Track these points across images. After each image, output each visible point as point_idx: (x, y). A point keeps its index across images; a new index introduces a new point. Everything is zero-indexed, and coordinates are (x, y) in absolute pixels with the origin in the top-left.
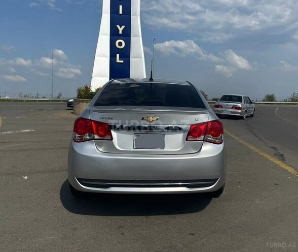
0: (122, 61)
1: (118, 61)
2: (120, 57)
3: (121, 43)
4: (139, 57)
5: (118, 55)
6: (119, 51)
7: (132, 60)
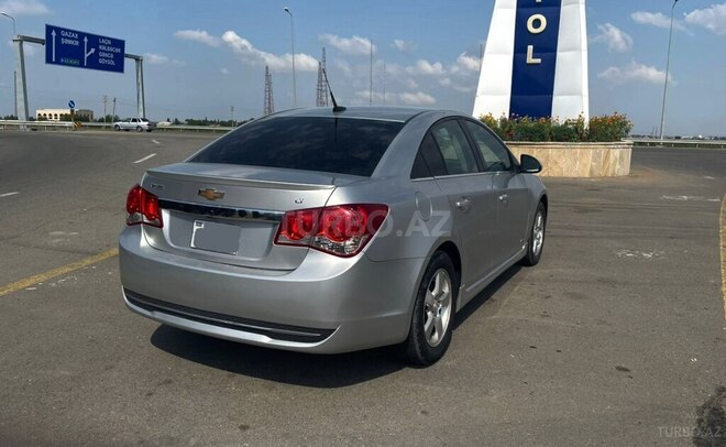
0: (539, 61)
1: (530, 60)
2: (534, 51)
3: (538, 23)
4: (575, 48)
5: (530, 48)
6: (533, 38)
7: (561, 56)
